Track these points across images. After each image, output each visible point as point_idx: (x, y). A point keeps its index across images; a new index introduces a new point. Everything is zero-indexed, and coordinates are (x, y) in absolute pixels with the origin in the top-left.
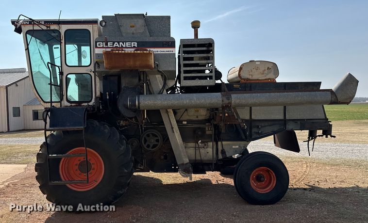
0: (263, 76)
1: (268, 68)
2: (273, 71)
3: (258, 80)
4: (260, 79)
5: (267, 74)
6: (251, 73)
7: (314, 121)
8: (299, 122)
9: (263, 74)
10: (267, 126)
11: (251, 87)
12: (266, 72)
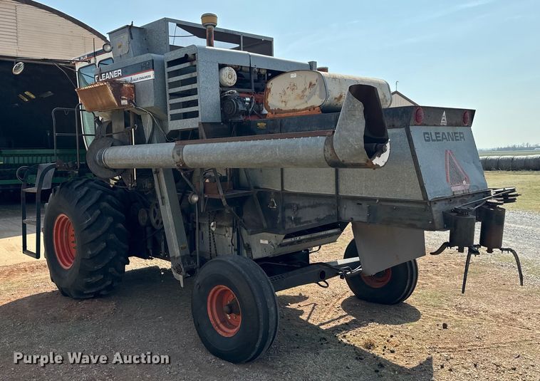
0: (303, 101)
1: (310, 84)
2: (318, 89)
3: (294, 111)
4: (298, 108)
5: (309, 99)
6: (284, 99)
7: (397, 204)
8: (365, 205)
9: (302, 97)
10: (309, 206)
11: (281, 125)
12: (307, 93)
